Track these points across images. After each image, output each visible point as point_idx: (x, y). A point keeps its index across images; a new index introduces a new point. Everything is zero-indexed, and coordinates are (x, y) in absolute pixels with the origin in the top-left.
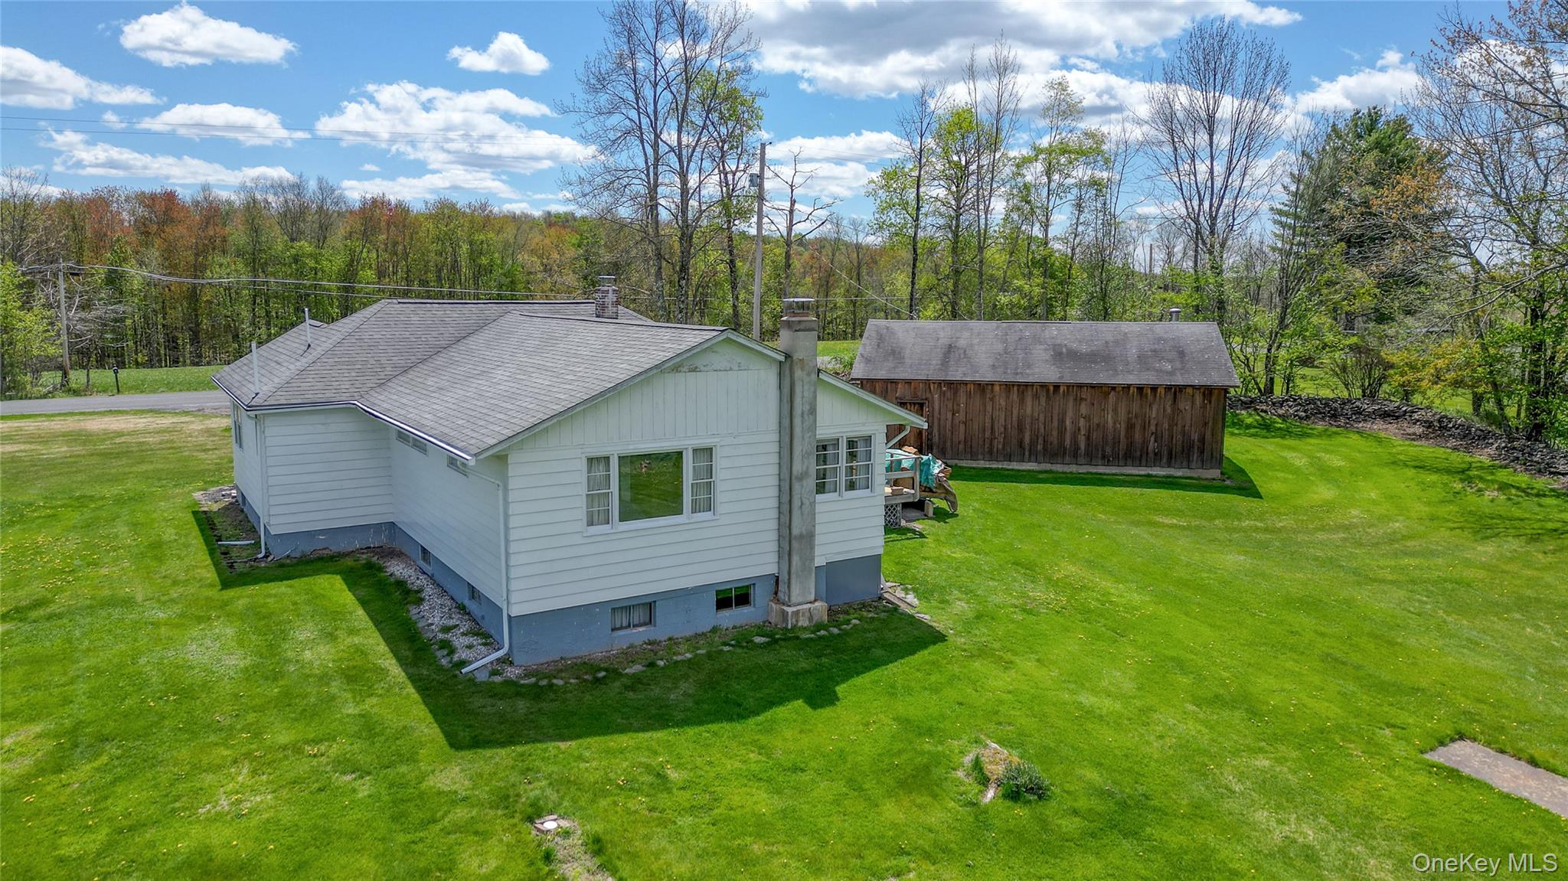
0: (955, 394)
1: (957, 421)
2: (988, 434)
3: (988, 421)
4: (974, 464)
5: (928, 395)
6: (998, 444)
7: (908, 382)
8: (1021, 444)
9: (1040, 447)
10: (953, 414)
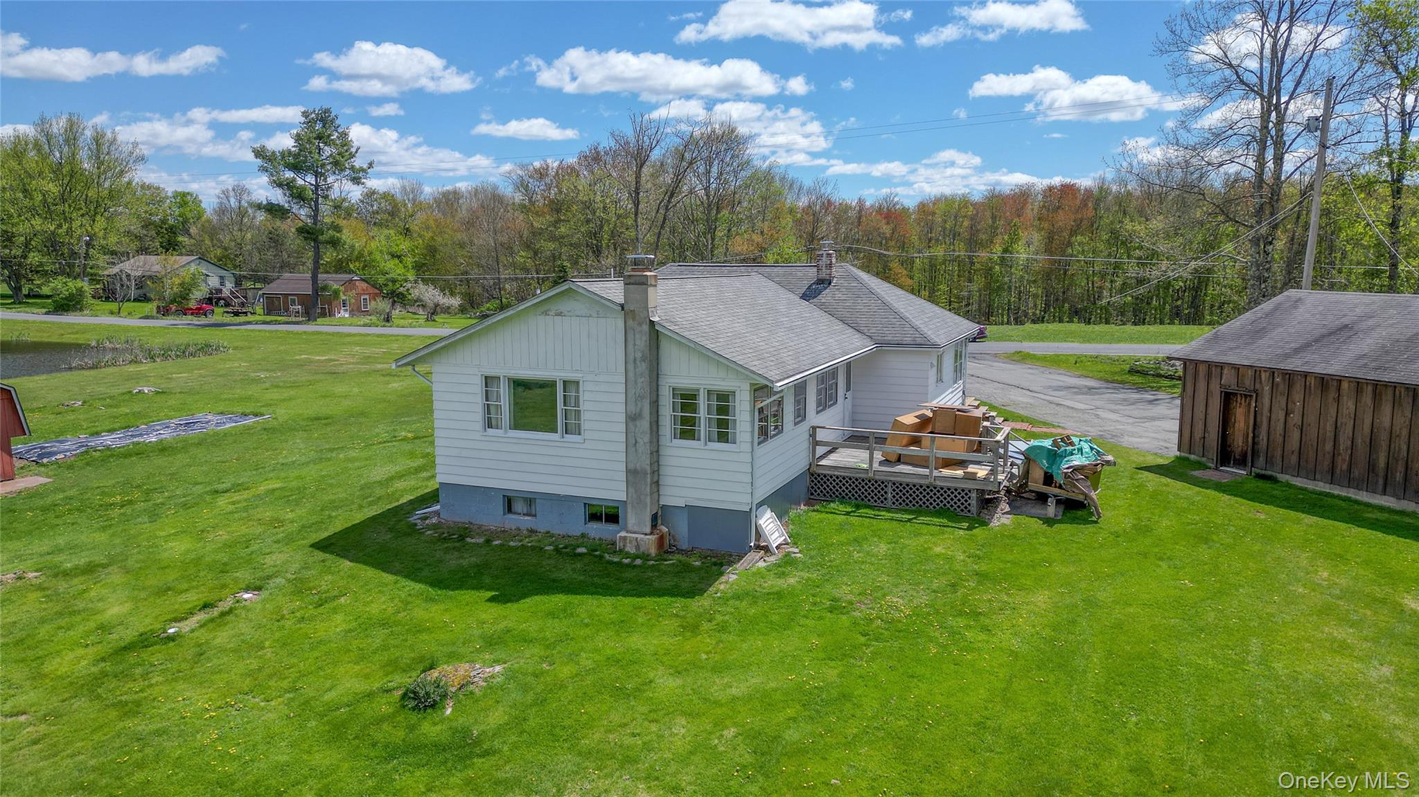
0: (1290, 386)
1: (1291, 422)
2: (1329, 446)
3: (1329, 428)
4: (1310, 485)
5: (1258, 386)
6: (1342, 465)
7: (1236, 368)
8: (1372, 467)
9: (1399, 477)
10: (1287, 414)
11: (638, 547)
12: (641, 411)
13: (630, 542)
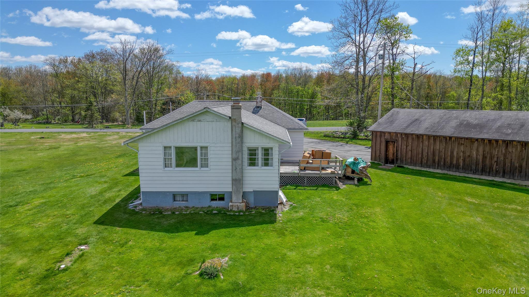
0: (407, 138)
1: (408, 150)
2: (420, 156)
3: (420, 150)
4: (414, 168)
5: (397, 139)
6: (424, 161)
7: (390, 133)
8: (434, 161)
9: (442, 163)
10: (407, 147)
11: (238, 208)
12: (238, 156)
13: (235, 206)
